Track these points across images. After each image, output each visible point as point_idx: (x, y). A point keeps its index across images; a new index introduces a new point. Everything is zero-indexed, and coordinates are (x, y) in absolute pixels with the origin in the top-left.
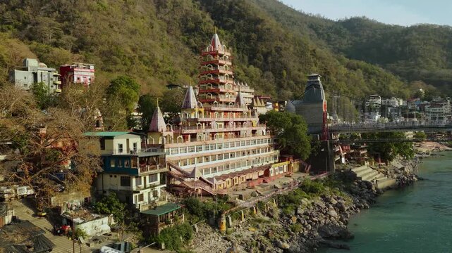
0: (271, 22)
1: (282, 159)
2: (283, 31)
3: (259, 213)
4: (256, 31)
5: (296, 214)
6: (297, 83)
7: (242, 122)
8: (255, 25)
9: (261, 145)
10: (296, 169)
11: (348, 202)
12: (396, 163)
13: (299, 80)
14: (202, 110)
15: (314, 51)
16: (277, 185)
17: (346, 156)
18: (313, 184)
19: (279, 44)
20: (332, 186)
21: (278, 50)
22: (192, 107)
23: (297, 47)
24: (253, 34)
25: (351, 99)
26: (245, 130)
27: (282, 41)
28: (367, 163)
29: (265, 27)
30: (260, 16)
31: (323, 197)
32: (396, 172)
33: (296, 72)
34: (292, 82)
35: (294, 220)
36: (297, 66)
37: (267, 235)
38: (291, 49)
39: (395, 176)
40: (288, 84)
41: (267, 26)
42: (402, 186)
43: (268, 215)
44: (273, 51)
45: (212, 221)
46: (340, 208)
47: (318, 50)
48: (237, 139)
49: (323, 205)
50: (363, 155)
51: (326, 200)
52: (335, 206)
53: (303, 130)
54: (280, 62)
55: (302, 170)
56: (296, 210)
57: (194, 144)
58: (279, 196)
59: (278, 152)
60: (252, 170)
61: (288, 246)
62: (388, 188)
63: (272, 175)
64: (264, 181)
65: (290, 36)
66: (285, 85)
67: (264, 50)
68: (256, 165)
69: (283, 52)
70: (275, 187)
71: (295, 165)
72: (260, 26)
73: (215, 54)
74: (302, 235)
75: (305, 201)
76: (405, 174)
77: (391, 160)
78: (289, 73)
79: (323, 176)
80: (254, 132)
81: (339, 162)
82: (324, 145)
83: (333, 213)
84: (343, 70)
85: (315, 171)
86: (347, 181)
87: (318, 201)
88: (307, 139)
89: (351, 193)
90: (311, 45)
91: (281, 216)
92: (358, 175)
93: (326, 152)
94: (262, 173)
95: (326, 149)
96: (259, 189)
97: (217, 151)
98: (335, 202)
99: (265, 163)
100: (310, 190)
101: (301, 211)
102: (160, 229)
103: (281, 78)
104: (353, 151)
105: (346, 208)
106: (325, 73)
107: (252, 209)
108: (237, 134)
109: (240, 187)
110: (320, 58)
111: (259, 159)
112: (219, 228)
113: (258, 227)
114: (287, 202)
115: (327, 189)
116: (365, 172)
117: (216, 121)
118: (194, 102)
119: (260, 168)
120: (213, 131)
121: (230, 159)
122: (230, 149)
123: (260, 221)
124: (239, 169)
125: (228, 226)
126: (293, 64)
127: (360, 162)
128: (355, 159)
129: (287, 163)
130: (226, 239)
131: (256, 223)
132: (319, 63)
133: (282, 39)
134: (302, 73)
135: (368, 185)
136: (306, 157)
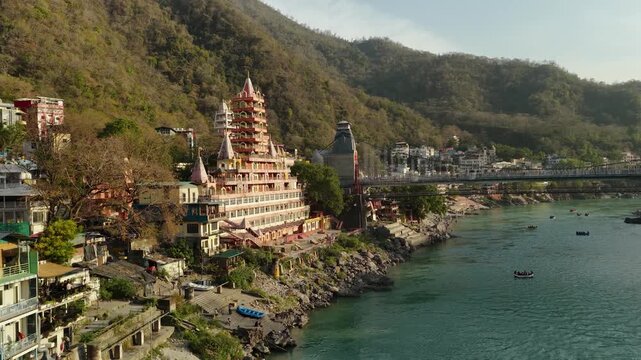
0: (269, 43)
1: (312, 215)
2: (286, 54)
3: (304, 264)
4: (251, 53)
5: (338, 265)
6: (307, 125)
7: (275, 174)
8: (250, 45)
9: (292, 199)
10: (327, 226)
11: (384, 256)
12: (428, 220)
13: (308, 121)
14: (240, 161)
15: (326, 83)
16: (314, 241)
17: (377, 213)
18: (349, 239)
19: (282, 73)
20: (367, 241)
21: (281, 80)
22: (230, 158)
23: (305, 78)
24: (247, 58)
25: (375, 147)
26: (279, 182)
27: (286, 69)
28: (399, 221)
29: (262, 49)
30: (255, 34)
31: (360, 251)
32: (428, 230)
33: (305, 111)
34: (300, 124)
35: (337, 269)
36: (306, 103)
37: (316, 281)
38: (298, 80)
39: (428, 234)
40: (295, 126)
41: (266, 47)
42: (435, 242)
43: (313, 266)
44: (275, 82)
45: (265, 268)
46: (378, 261)
47: (331, 82)
48: (271, 192)
49: (361, 258)
50: (395, 212)
51: (364, 255)
52: (373, 259)
53: (335, 183)
54: (284, 97)
55: (334, 227)
56: (338, 262)
57: (233, 196)
58: (319, 249)
59: (308, 207)
60: (286, 225)
61: (337, 289)
62: (421, 246)
63: (305, 231)
64: (299, 237)
65: (296, 62)
66: (292, 128)
67: (263, 80)
68: (288, 221)
69: (288, 84)
70: (311, 242)
71: (326, 221)
72: (256, 47)
73: (250, 100)
74: (347, 282)
75: (344, 254)
76: (438, 231)
77: (423, 217)
78: (296, 112)
79: (357, 232)
80: (286, 185)
81: (370, 219)
82: (356, 200)
83: (372, 264)
84: (363, 110)
85: (347, 228)
86: (381, 236)
87: (356, 255)
88: (340, 193)
89: (386, 248)
90: (323, 76)
91: (325, 267)
92: (391, 232)
93: (359, 207)
94: (296, 229)
95: (359, 204)
96: (297, 243)
97: (254, 204)
98: (372, 256)
99: (297, 219)
100: (349, 245)
101: (342, 262)
102: (230, 271)
103: (285, 118)
104: (383, 207)
105: (383, 261)
106: (341, 113)
107: (297, 259)
108: (271, 186)
109: (278, 241)
110: (333, 93)
111: (291, 215)
112: (273, 275)
113: (306, 275)
114: (327, 255)
115: (363, 244)
116: (397, 228)
117: (252, 170)
118: (231, 153)
119: (294, 224)
120: (250, 183)
121: (266, 213)
122: (265, 203)
123: (307, 271)
124: (273, 225)
125: (281, 274)
126: (301, 101)
127: (392, 220)
128: (386, 215)
129: (318, 218)
130: (282, 283)
131: (305, 273)
132: (333, 100)
133: (286, 65)
134: (312, 113)
135: (402, 241)
136: (339, 212)
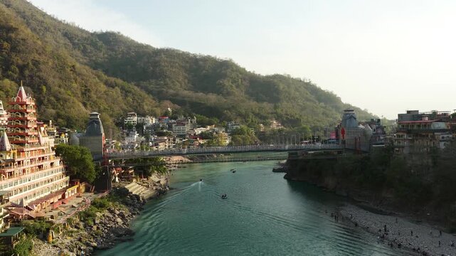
0: (25, 32)
1: (72, 183)
2: (39, 42)
3: (69, 227)
4: (9, 40)
5: (95, 224)
6: (58, 100)
7: (43, 158)
8: (7, 33)
9: (57, 174)
10: (83, 190)
11: (126, 211)
12: (154, 178)
13: (60, 96)
14: (16, 151)
15: (73, 66)
16: (75, 205)
17: (118, 176)
18: (101, 201)
19: (37, 57)
20: (114, 201)
21: (36, 63)
22: (8, 150)
23: (56, 61)
24: (5, 44)
25: (111, 116)
26: (46, 163)
27: (40, 54)
28: (134, 180)
29: (20, 37)
30: (13, 24)
31: (109, 210)
32: (155, 185)
33: (57, 88)
34: (53, 98)
35: (95, 228)
36: (57, 81)
37: (80, 240)
38: (50, 64)
39: (154, 188)
40: (49, 100)
41: (22, 36)
42: (160, 194)
43: (76, 227)
44: (31, 64)
45: (41, 236)
46: (122, 216)
47: (78, 65)
48: (41, 172)
49: (111, 216)
50: (132, 174)
51: (111, 212)
52: (118, 215)
53: (89, 159)
54: (39, 76)
55: (87, 190)
56: (94, 221)
57: (11, 180)
58: (80, 213)
59: (68, 177)
60: (51, 196)
61: (95, 244)
62: (151, 198)
63: (67, 197)
64: (63, 203)
65: (49, 49)
66: (45, 102)
67: (20, 62)
68: (53, 191)
69: (42, 66)
70: (73, 207)
71: (82, 188)
72: (13, 35)
73: (23, 104)
74: (102, 237)
75: (98, 214)
76: (161, 186)
77: (151, 176)
78: (49, 89)
79: (106, 194)
80: (52, 164)
81: (114, 181)
82: (105, 170)
83: (119, 220)
84: (103, 88)
85: (97, 191)
86: (122, 195)
87: (107, 213)
88: (92, 166)
89: (127, 204)
90: (71, 61)
91: (85, 227)
92: (130, 191)
93: (107, 174)
94: (60, 197)
95: (106, 173)
96: (62, 209)
97: (27, 183)
98: (118, 212)
99: (60, 188)
100: (101, 206)
101: (97, 222)
102: (14, 245)
103: (41, 93)
104: (123, 171)
105: (126, 215)
106: (86, 90)
107: (64, 224)
108: (40, 167)
109: (47, 209)
110: (79, 74)
111: (55, 186)
112: (47, 240)
113: (72, 236)
114: (86, 217)
115: (111, 203)
116: (135, 187)
117: (26, 158)
118: (8, 145)
119: (57, 193)
120: (24, 167)
121: (36, 188)
122: (37, 181)
123: (72, 232)
124: (42, 196)
125: (53, 238)
126: (53, 81)
127: (130, 181)
128: (126, 177)
129: (77, 186)
130: (55, 246)
131: (70, 234)
132: (79, 79)
133: (40, 51)
134: (62, 90)
135: (137, 197)
136: (92, 180)
